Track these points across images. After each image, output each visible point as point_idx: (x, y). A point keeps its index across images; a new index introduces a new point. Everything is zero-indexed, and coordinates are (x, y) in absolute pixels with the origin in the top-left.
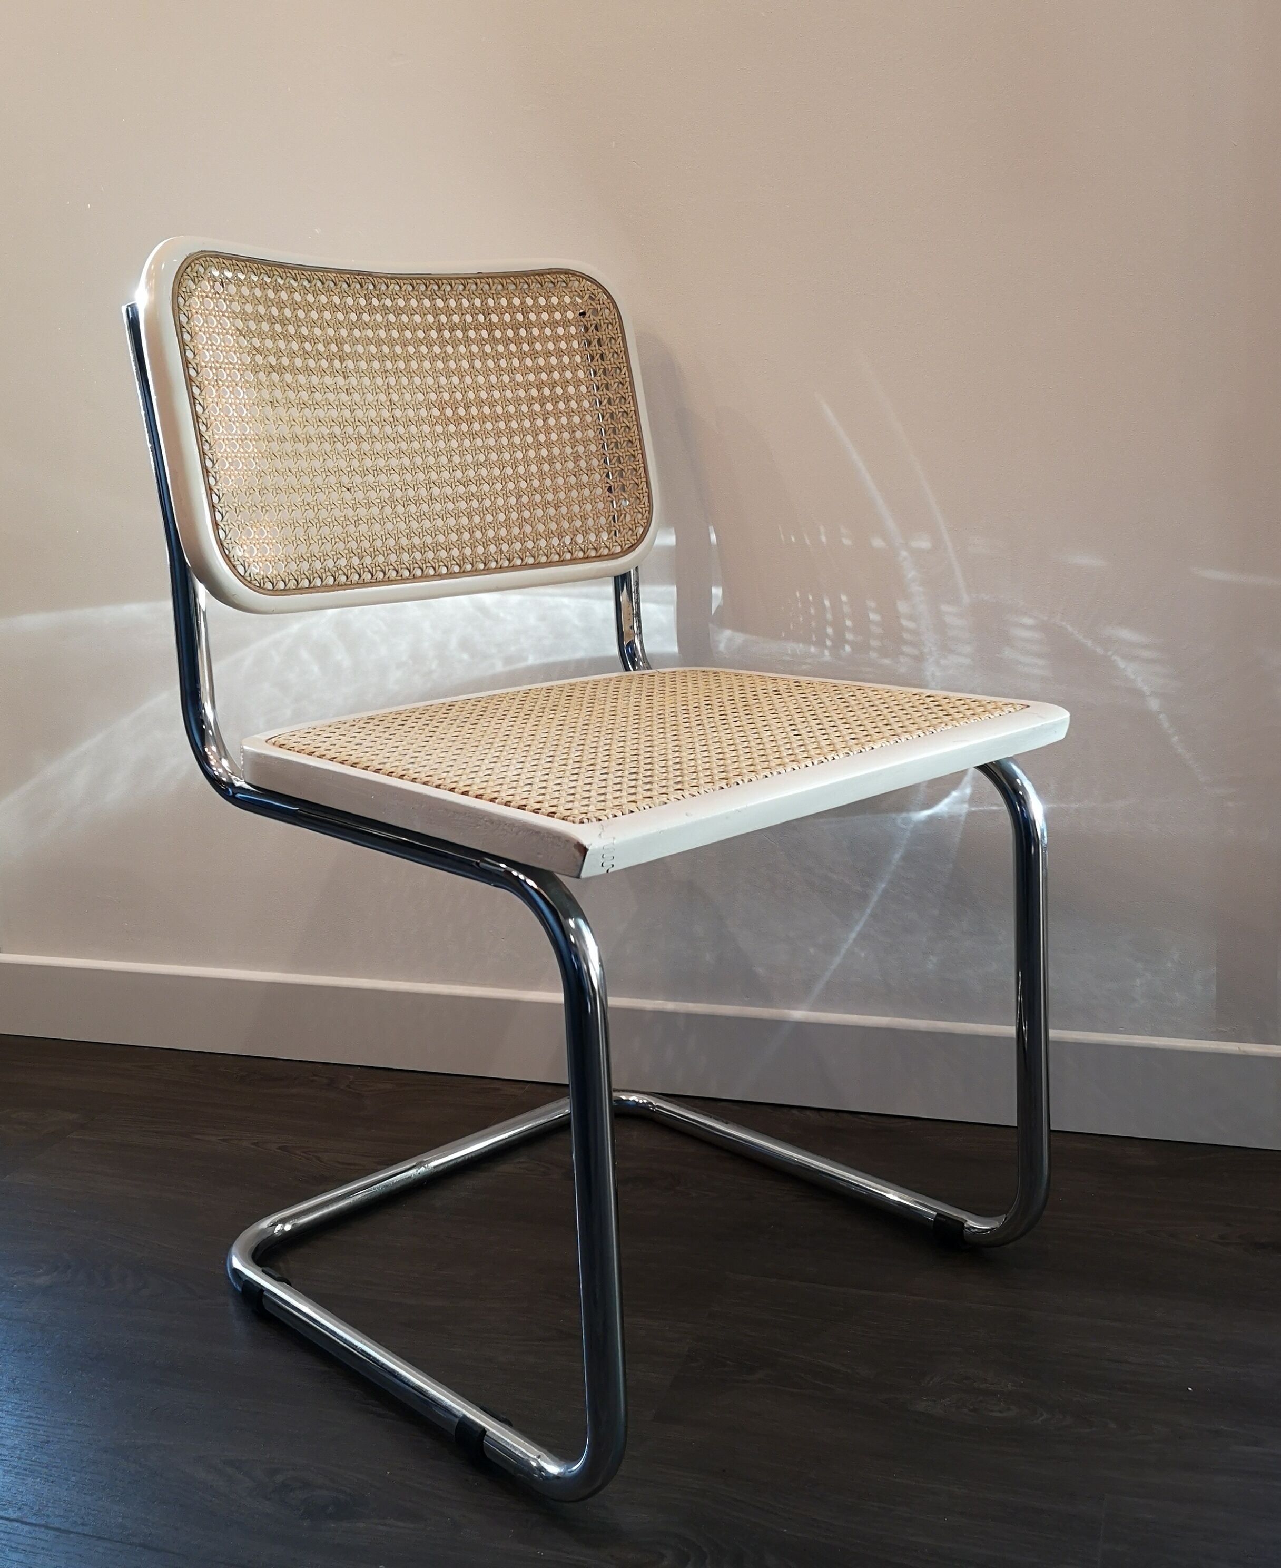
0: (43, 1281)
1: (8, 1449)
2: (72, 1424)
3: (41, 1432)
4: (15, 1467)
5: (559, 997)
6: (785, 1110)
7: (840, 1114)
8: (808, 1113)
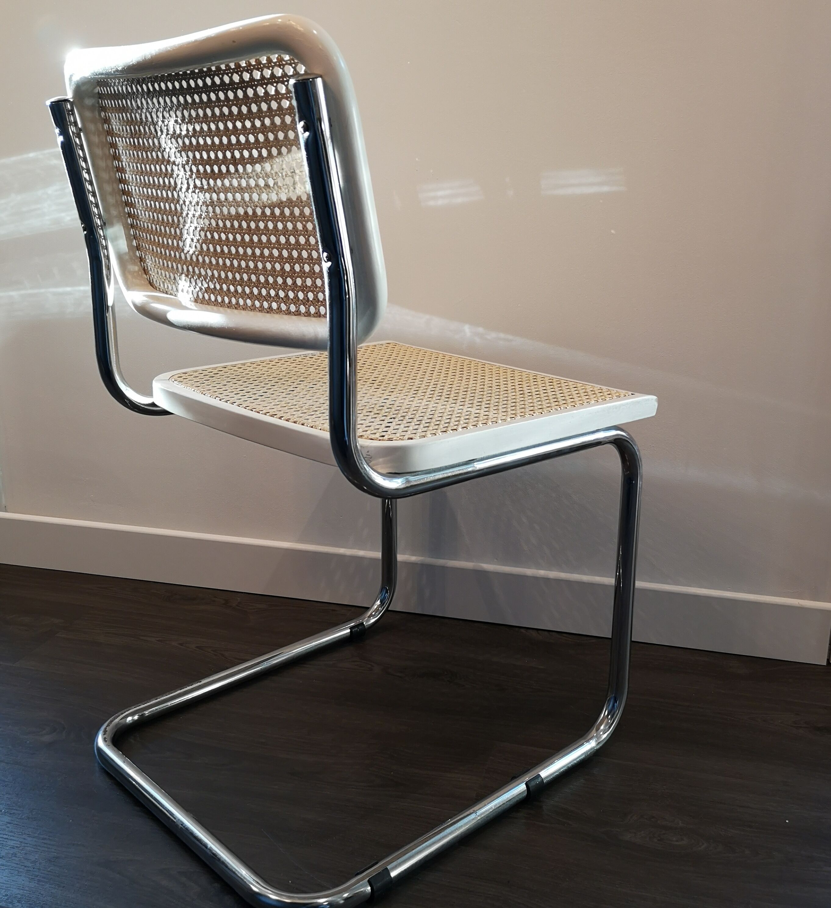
0: (47, 738)
1: (31, 863)
2: (74, 845)
3: (53, 850)
4: (37, 876)
5: (378, 555)
6: (517, 629)
7: (551, 633)
8: (531, 631)
